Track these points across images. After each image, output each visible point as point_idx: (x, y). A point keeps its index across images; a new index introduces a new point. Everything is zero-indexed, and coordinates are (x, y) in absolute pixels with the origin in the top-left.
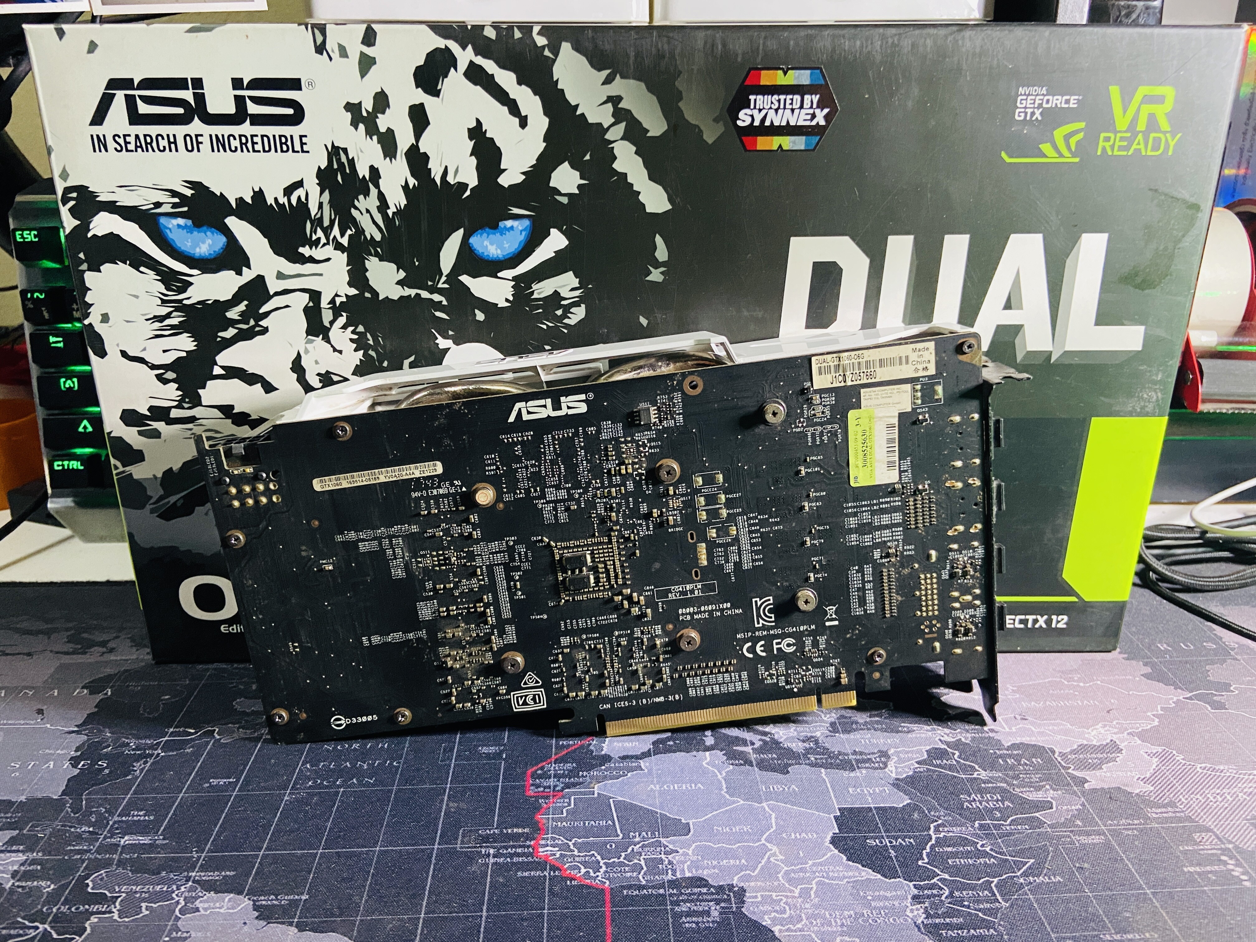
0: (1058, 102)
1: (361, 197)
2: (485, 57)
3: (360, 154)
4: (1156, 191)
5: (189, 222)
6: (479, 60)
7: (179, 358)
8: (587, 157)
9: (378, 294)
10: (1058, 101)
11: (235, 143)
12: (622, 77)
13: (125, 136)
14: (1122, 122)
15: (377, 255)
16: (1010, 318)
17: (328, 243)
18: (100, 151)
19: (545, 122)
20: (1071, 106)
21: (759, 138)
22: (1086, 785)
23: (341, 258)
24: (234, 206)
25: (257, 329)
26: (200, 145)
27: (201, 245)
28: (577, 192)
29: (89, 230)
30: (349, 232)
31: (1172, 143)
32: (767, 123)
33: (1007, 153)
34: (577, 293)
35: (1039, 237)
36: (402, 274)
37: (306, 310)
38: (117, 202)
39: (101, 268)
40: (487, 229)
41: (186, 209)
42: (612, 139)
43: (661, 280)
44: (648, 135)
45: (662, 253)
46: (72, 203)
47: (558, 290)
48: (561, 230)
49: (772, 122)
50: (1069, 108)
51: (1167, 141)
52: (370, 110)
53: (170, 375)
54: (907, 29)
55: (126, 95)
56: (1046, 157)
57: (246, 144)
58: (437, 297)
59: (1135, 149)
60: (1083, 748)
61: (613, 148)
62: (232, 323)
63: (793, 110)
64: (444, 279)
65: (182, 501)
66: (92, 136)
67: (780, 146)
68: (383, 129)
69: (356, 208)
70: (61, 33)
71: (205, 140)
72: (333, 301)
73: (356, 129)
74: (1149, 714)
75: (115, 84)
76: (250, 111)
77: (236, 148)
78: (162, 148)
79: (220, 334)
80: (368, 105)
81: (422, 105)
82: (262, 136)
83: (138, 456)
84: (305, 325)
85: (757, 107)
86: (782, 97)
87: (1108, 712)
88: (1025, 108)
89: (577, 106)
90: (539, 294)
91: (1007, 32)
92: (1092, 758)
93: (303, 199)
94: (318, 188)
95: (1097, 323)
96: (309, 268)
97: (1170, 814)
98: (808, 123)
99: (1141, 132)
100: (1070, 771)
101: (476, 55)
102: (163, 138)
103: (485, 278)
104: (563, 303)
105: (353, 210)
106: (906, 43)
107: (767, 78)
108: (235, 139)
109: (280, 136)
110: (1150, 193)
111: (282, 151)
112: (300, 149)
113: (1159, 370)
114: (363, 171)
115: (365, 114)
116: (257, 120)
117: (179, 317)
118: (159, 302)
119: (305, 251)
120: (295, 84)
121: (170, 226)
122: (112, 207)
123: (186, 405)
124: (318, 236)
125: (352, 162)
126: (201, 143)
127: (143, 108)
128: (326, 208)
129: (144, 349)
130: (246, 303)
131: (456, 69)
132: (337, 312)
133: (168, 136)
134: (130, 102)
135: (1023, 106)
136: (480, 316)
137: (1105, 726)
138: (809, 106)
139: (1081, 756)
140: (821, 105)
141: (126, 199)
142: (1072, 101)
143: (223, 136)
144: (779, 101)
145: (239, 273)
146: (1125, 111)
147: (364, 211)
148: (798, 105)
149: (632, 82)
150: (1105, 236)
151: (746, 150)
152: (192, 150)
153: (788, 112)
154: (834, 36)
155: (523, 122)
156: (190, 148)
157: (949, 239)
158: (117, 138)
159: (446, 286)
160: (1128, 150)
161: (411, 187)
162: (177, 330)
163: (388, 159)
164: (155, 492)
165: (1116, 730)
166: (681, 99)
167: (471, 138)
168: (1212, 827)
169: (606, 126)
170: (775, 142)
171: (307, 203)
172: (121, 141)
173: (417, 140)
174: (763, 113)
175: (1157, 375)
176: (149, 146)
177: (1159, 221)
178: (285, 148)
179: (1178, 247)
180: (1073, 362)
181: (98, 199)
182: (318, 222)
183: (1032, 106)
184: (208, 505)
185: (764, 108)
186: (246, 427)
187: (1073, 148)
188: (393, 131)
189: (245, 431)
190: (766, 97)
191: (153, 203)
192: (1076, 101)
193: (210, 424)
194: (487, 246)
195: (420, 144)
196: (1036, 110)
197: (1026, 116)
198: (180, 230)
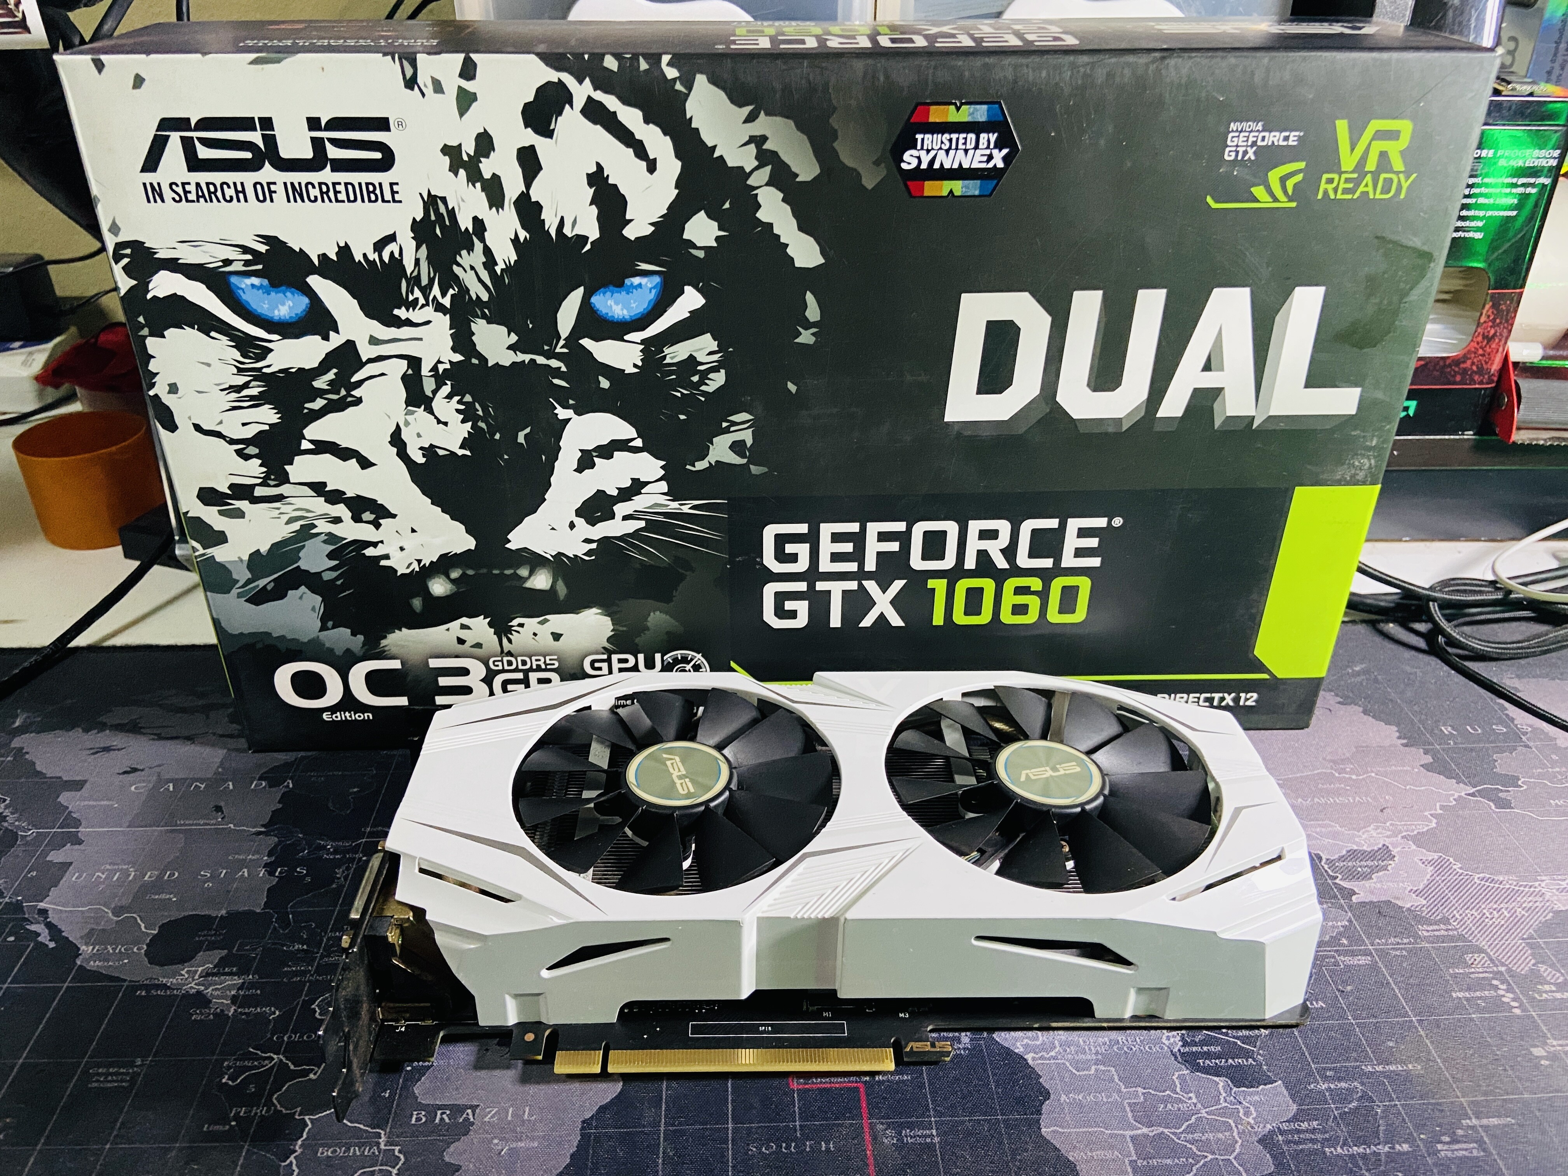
0: (1275, 140)
3: (461, 204)
4: (1383, 238)
5: (265, 282)
7: (261, 432)
9: (486, 360)
10: (1275, 138)
11: (314, 192)
12: (767, 114)
13: (183, 184)
14: (1348, 161)
15: (484, 317)
16: (1209, 380)
18: (155, 201)
19: (676, 166)
20: (1291, 143)
21: (926, 183)
23: (442, 322)
24: (316, 263)
25: (349, 399)
26: (274, 195)
27: (280, 307)
28: (715, 245)
30: (451, 292)
31: (1405, 185)
32: (937, 166)
33: (1213, 198)
34: (716, 357)
35: (1247, 291)
36: (514, 338)
37: (404, 378)
38: (179, 259)
42: (755, 184)
43: (812, 343)
44: (798, 180)
45: (813, 312)
46: (126, 261)
47: (694, 354)
49: (942, 164)
50: (1288, 146)
51: (1399, 181)
53: (252, 450)
54: (1102, 57)
55: (181, 137)
56: (1258, 201)
57: (326, 192)
58: (554, 363)
59: (1362, 193)
61: (757, 194)
62: (321, 393)
63: (966, 151)
65: (272, 584)
66: (144, 184)
67: (951, 192)
70: (100, 66)
71: (279, 188)
72: (435, 369)
73: (456, 174)
74: (1426, 813)
75: (168, 124)
76: (330, 156)
77: (316, 197)
78: (228, 198)
80: (469, 148)
81: (532, 147)
82: (346, 184)
84: (404, 395)
85: (925, 148)
86: (954, 136)
88: (1237, 146)
90: (672, 358)
91: (1219, 59)
93: (397, 255)
94: (414, 243)
95: (1307, 386)
96: (406, 332)
98: (983, 165)
99: (1370, 172)
102: (229, 187)
104: (699, 368)
105: (455, 268)
106: (1100, 75)
107: (936, 115)
108: (314, 187)
109: (367, 184)
110: (1376, 241)
111: (370, 201)
112: (391, 199)
113: (1373, 436)
114: (465, 223)
115: (465, 158)
116: (340, 166)
117: (259, 386)
118: (235, 371)
119: (402, 313)
120: (382, 124)
121: (243, 286)
122: (173, 265)
123: (272, 483)
124: (415, 296)
125: (452, 213)
126: (275, 192)
127: (204, 153)
128: (424, 265)
129: (221, 422)
131: (572, 107)
132: (440, 379)
133: (235, 184)
134: (188, 146)
135: (1235, 144)
137: (1377, 828)
138: (985, 146)
140: (999, 145)
142: (1291, 138)
143: (300, 184)
144: (950, 140)
146: (1352, 149)
147: (468, 268)
148: (973, 145)
149: (778, 119)
150: (1322, 290)
151: (911, 196)
152: (265, 200)
153: (961, 153)
154: (1016, 67)
156: (261, 198)
157: (1143, 295)
158: (174, 187)
160: (1354, 193)
161: (522, 241)
162: (257, 401)
163: (494, 209)
164: (242, 575)
165: (1389, 833)
166: (835, 137)
167: (590, 185)
169: (748, 170)
170: (945, 187)
171: (402, 260)
172: (180, 190)
173: (528, 185)
174: (932, 153)
175: (1372, 440)
176: (213, 196)
177: (1384, 273)
178: (373, 197)
179: (1404, 301)
180: (1278, 428)
181: (156, 256)
182: (415, 281)
183: (1245, 144)
184: (303, 589)
185: (933, 149)
186: (342, 506)
187: (1290, 192)
188: (499, 177)
189: (341, 510)
190: (935, 136)
191: (222, 261)
192: (1296, 138)
193: (299, 503)
194: (611, 306)
195: (531, 192)
196: (1249, 149)
197: (1237, 156)
198: (255, 290)
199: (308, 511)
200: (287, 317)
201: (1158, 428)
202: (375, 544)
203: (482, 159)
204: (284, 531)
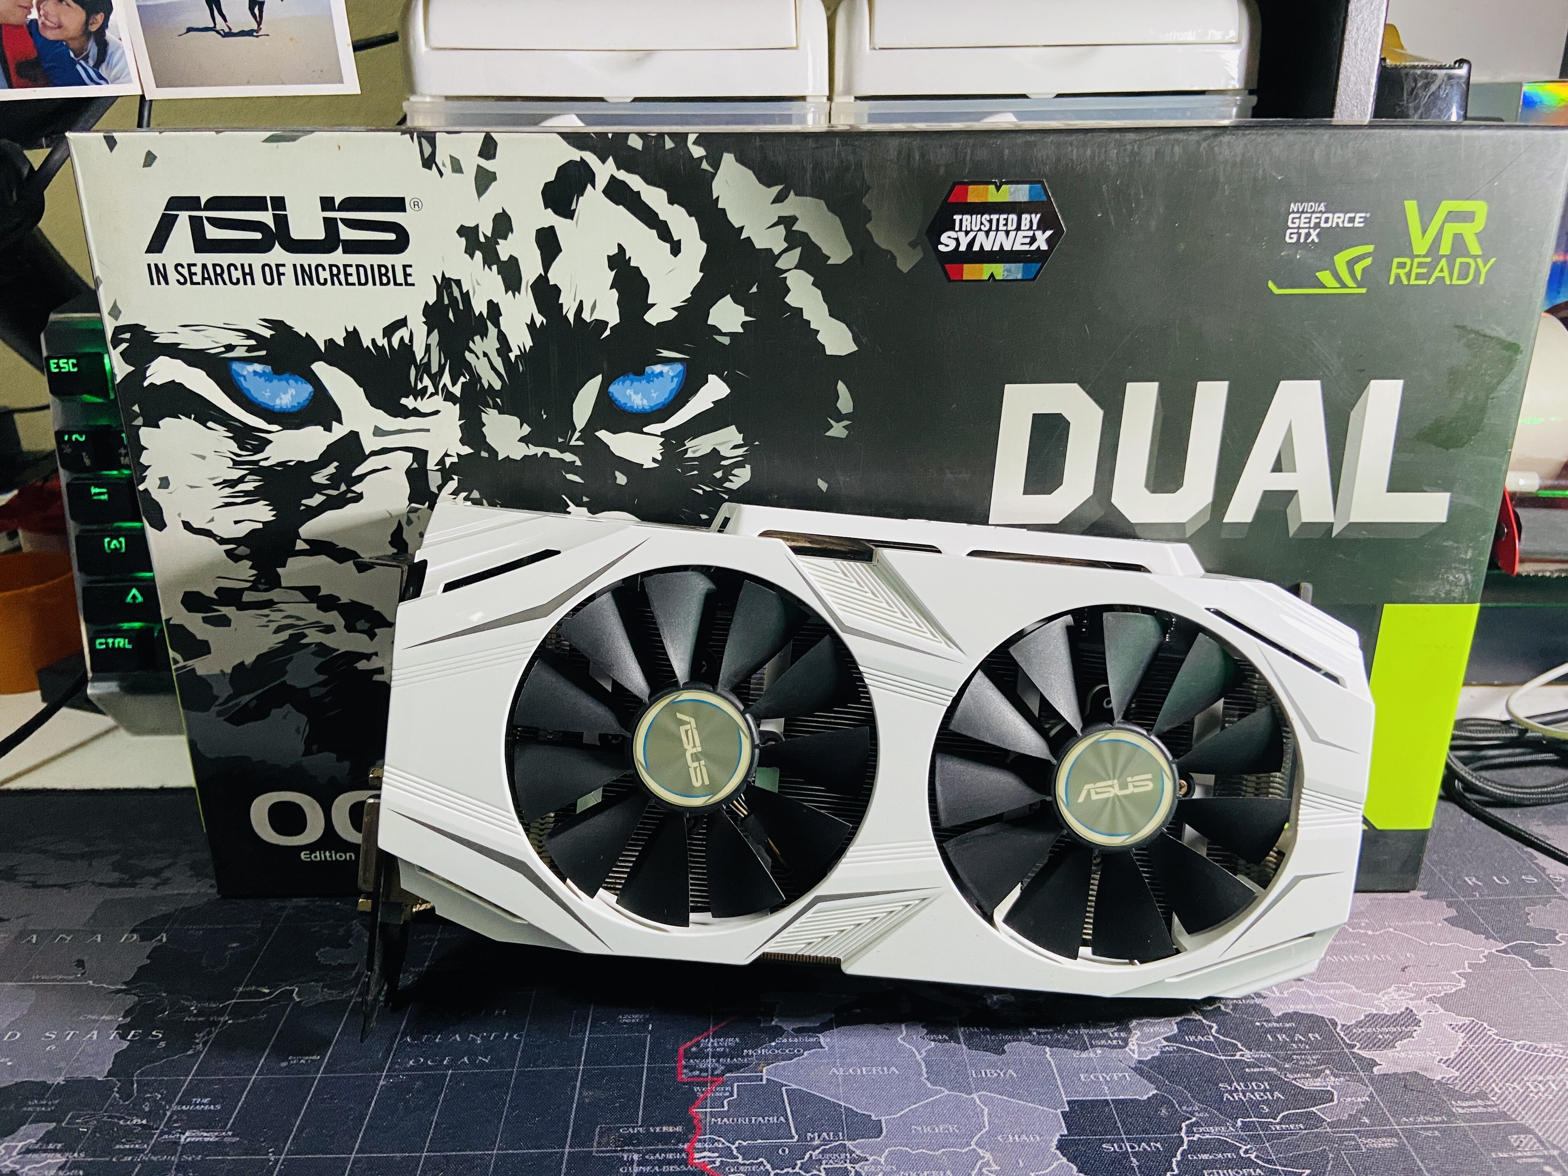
0: (1340, 221)
1: (477, 338)
2: (629, 171)
3: (477, 287)
4: (1463, 327)
5: (268, 369)
6: (622, 175)
7: (254, 531)
8: (754, 289)
9: (496, 453)
10: (1338, 219)
11: (324, 275)
12: (796, 194)
13: (189, 266)
14: (1420, 244)
15: (496, 406)
16: (1281, 482)
17: (437, 393)
18: (159, 283)
19: (702, 248)
20: (1357, 225)
21: (966, 266)
22: (1375, 1069)
23: (452, 412)
24: (323, 349)
25: (350, 495)
26: (282, 277)
27: (282, 396)
28: (741, 331)
29: (145, 378)
30: (462, 379)
31: (1484, 270)
32: (976, 248)
33: (1275, 283)
34: (741, 451)
35: (1317, 384)
36: (526, 429)
37: (409, 472)
38: (179, 344)
39: (161, 423)
40: (631, 376)
41: (264, 353)
42: (784, 268)
43: (844, 436)
44: (829, 262)
45: (845, 403)
46: (125, 345)
47: (718, 448)
48: (721, 377)
49: (981, 246)
50: (1353, 227)
51: (1477, 266)
52: (489, 235)
53: (243, 550)
54: (1150, 134)
55: (190, 217)
56: (1324, 287)
57: (337, 275)
58: (568, 457)
59: (1437, 278)
60: (1372, 1019)
61: (786, 278)
62: (319, 488)
63: (1007, 233)
64: (577, 434)
65: (255, 702)
66: (149, 265)
67: (992, 275)
68: (504, 257)
69: (471, 351)
70: (112, 144)
71: (288, 271)
72: (441, 462)
73: (472, 256)
74: (1454, 973)
75: (177, 203)
76: (342, 237)
77: (325, 280)
78: (235, 281)
79: (304, 502)
80: (486, 229)
81: (552, 228)
82: (358, 266)
83: (202, 648)
84: (407, 490)
85: (964, 229)
86: (994, 217)
87: (1403, 970)
88: (1299, 228)
89: (742, 228)
90: (694, 452)
91: (1275, 136)
92: (1383, 1032)
93: (407, 341)
94: (426, 328)
95: (1389, 490)
96: (413, 422)
97: (1481, 1109)
98: (1026, 248)
99: (1444, 256)
100: (1355, 1050)
101: (618, 169)
102: (236, 269)
103: (628, 433)
104: (724, 463)
105: (467, 354)
106: (1149, 152)
107: (975, 194)
108: (324, 269)
109: (379, 266)
110: (1456, 331)
111: (382, 284)
112: (403, 282)
113: (1469, 547)
114: (479, 307)
115: (482, 239)
116: (352, 247)
117: (255, 481)
118: (231, 464)
119: (409, 402)
120: (398, 204)
121: (245, 373)
122: (173, 351)
123: (262, 587)
124: (424, 384)
125: (466, 297)
126: (283, 274)
127: (212, 233)
128: (435, 351)
129: (212, 520)
130: (336, 464)
131: (594, 186)
132: (446, 475)
133: (242, 265)
134: (196, 226)
135: (1296, 225)
136: (621, 479)
137: (1399, 989)
138: (1028, 227)
139: (1369, 1030)
140: (1042, 226)
141: (191, 341)
142: (1357, 220)
143: (310, 266)
144: (990, 221)
145: (328, 429)
146: (1424, 232)
147: (481, 355)
148: (1015, 226)
149: (808, 199)
150: (1400, 383)
151: (949, 280)
152: (273, 282)
153: (1001, 235)
154: (1058, 145)
155: (676, 249)
156: (269, 280)
157: (1202, 387)
158: (179, 268)
159: (580, 443)
160: (1428, 279)
161: (538, 326)
162: (252, 497)
163: (510, 292)
164: (223, 691)
165: (1413, 995)
166: (869, 220)
167: (611, 268)
168: (1533, 1127)
169: (776, 252)
170: (986, 271)
171: (412, 346)
172: (185, 272)
173: (546, 267)
174: (972, 235)
175: (1466, 553)
176: (219, 278)
177: (1468, 365)
178: (385, 280)
179: (1491, 396)
180: (1360, 537)
181: (156, 341)
182: (425, 368)
183: (1307, 225)
184: (288, 707)
185: (972, 230)
186: (335, 613)
187: (1359, 276)
188: (517, 260)
189: (334, 618)
190: (974, 216)
191: (224, 346)
192: (1362, 220)
193: (290, 609)
194: (630, 396)
195: (549, 275)
196: (1311, 231)
197: (1299, 238)
198: (257, 377)
199: (299, 618)
200: (289, 406)
201: (1224, 535)
202: (368, 657)
203: (499, 241)
204: (270, 641)
